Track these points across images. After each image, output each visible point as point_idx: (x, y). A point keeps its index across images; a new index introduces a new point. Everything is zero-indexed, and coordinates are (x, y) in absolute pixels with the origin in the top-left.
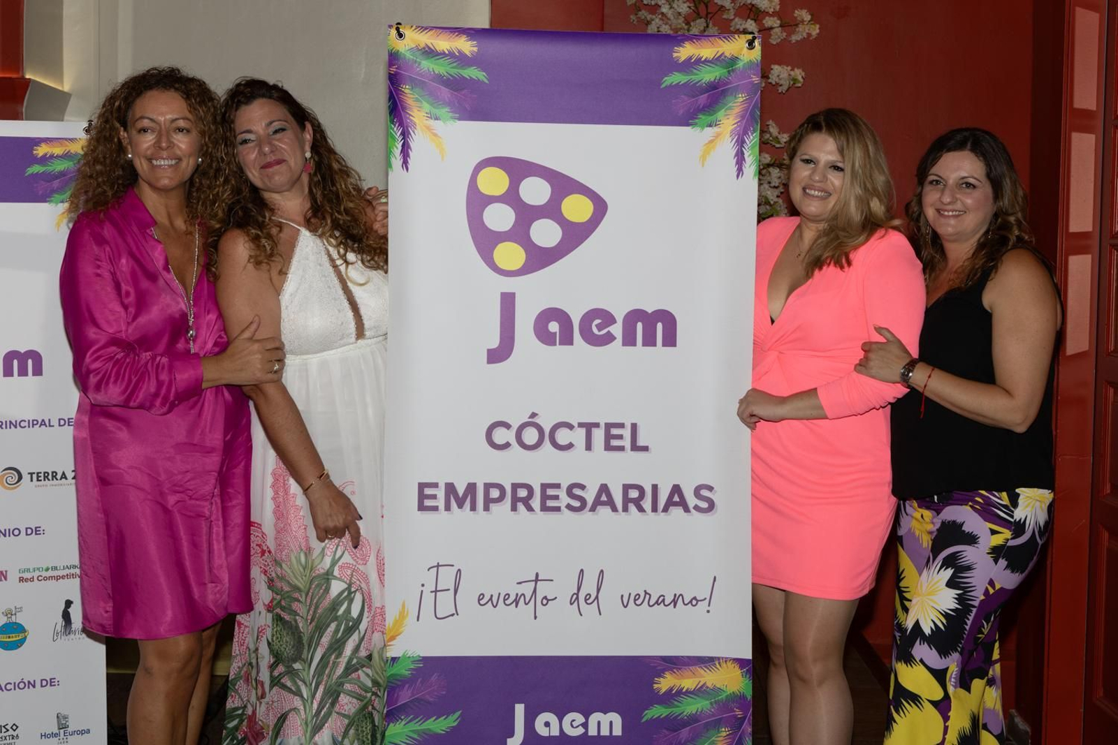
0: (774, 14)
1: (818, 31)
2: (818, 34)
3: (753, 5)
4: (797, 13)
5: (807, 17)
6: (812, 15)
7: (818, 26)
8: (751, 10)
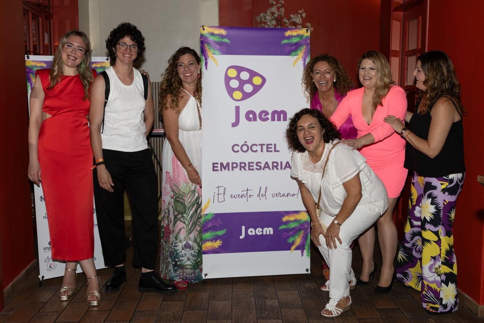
0: (301, 24)
1: (313, 29)
2: (313, 30)
3: (294, 22)
4: (307, 24)
5: (310, 25)
6: (311, 25)
7: (313, 28)
8: (294, 23)
